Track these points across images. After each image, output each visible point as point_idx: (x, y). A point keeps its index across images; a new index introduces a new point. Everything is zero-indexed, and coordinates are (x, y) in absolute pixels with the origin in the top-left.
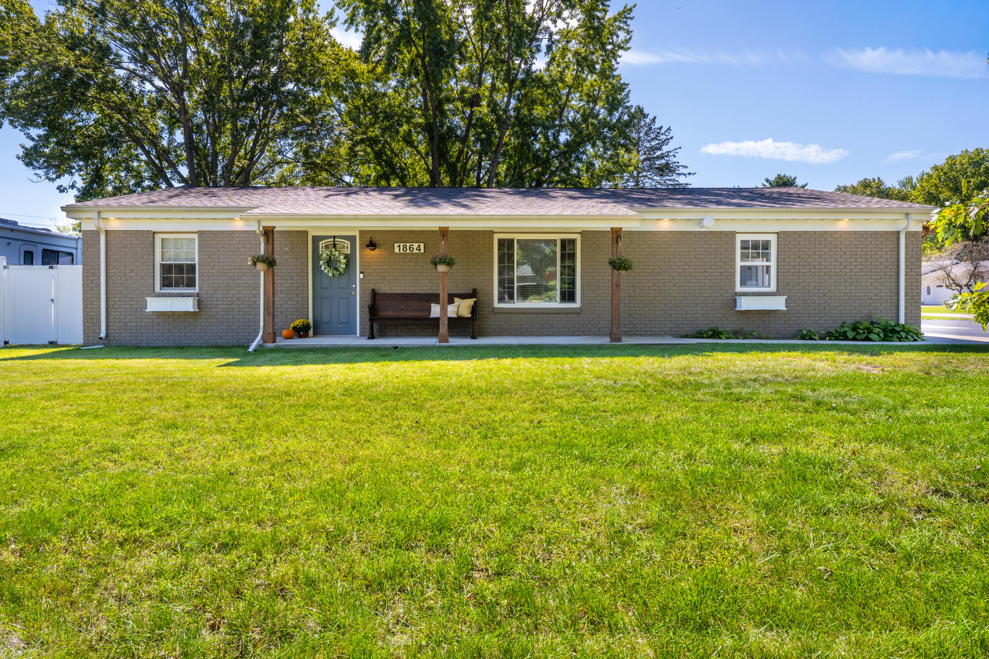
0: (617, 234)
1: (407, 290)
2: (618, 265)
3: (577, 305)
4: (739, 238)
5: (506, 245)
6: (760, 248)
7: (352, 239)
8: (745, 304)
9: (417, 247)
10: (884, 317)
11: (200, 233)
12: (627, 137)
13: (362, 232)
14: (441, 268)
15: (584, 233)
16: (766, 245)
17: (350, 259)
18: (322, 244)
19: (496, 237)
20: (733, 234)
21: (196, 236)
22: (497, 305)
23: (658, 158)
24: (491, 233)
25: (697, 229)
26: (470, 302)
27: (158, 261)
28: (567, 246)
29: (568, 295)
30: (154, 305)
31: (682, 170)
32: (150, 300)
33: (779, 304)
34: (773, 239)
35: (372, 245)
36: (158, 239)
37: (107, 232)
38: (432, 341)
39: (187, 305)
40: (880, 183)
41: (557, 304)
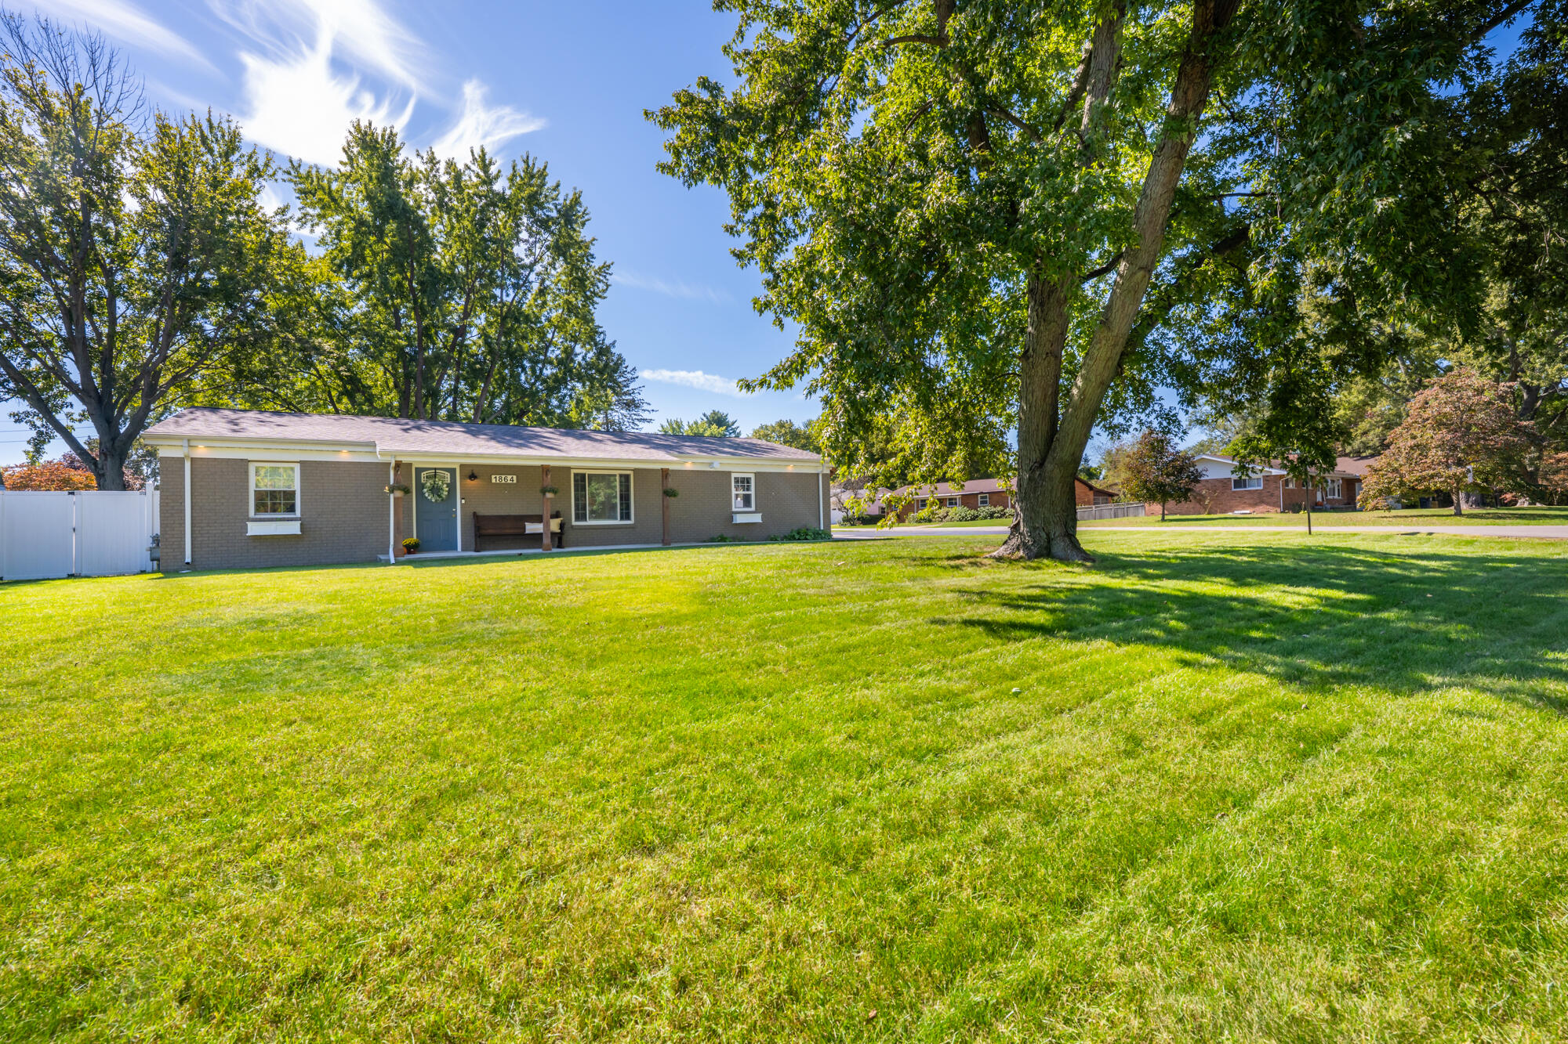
0: (665, 473)
1: (502, 513)
2: (669, 493)
3: (631, 522)
4: (733, 476)
5: (580, 479)
6: (744, 482)
7: (452, 471)
8: (739, 519)
9: (511, 479)
10: (812, 526)
11: (302, 463)
12: (615, 381)
13: (462, 466)
14: (549, 495)
15: (635, 470)
16: (748, 480)
17: (452, 487)
18: (424, 474)
19: (573, 471)
20: (729, 473)
21: (297, 467)
22: (574, 523)
23: (625, 394)
24: (569, 469)
25: (708, 469)
26: (558, 521)
27: (252, 488)
28: (625, 479)
29: (626, 515)
30: (254, 529)
31: (645, 407)
32: (250, 524)
33: (757, 518)
34: (752, 476)
35: (473, 477)
36: (252, 468)
37: (193, 460)
38: (540, 551)
39: (294, 528)
40: (792, 424)
41: (618, 522)
